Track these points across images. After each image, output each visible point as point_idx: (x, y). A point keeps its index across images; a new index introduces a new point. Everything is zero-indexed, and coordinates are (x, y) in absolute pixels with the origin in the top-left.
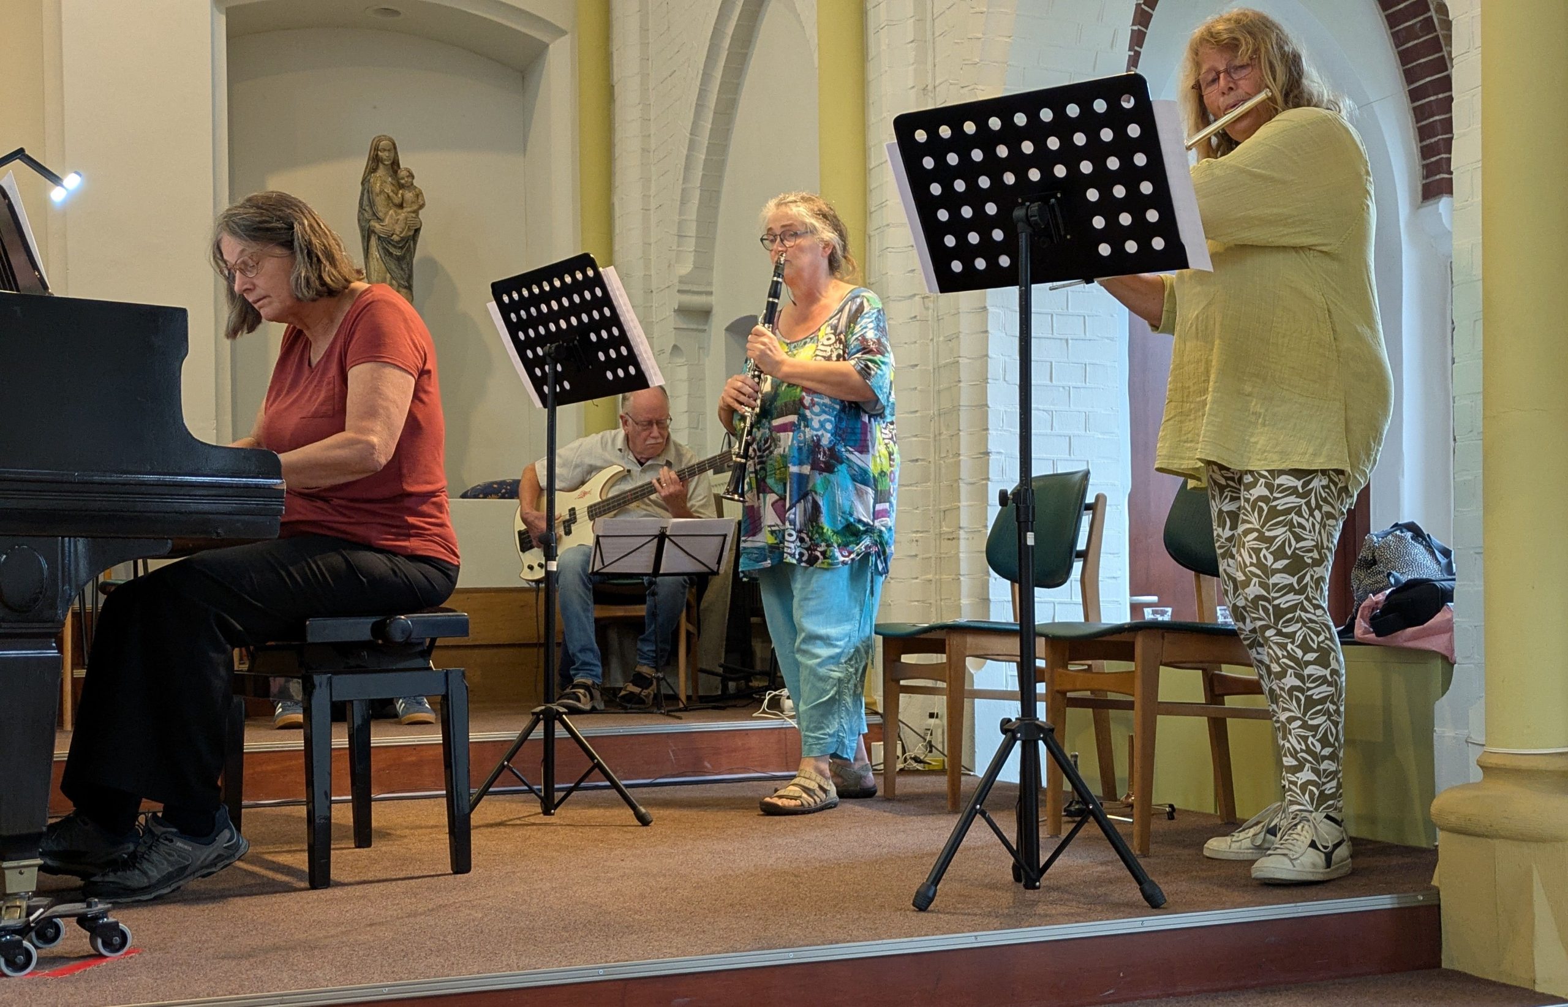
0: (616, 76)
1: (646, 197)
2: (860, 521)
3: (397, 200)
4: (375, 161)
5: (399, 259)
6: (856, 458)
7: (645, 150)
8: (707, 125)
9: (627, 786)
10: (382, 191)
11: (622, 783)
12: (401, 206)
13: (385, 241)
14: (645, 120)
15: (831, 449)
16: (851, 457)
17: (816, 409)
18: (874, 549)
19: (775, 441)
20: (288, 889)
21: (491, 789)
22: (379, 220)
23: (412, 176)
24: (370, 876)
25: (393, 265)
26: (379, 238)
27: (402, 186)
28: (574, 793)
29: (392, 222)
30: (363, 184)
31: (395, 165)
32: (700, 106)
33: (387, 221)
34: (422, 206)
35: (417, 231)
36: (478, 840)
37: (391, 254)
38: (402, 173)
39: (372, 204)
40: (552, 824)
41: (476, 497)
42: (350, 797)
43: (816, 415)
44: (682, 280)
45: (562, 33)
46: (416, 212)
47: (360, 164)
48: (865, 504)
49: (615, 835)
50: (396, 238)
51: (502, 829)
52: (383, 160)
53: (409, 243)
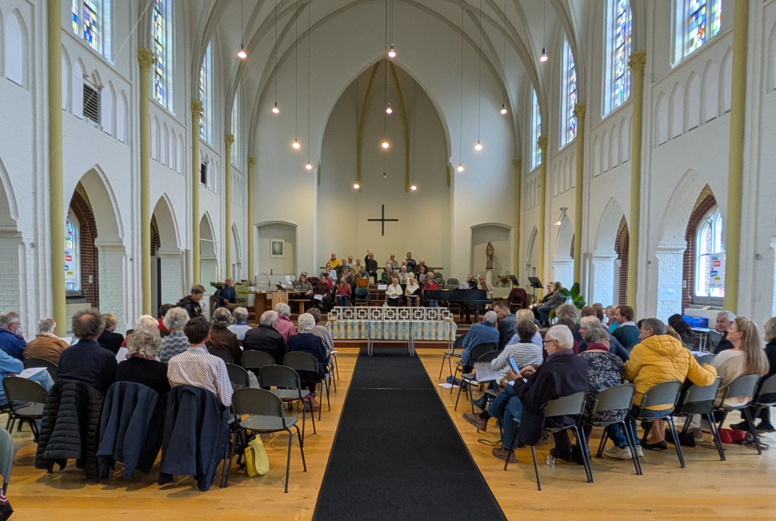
0: (520, 233)
1: (523, 250)
4: (488, 245)
7: (523, 244)
8: (531, 243)
10: (489, 249)
12: (491, 250)
14: (524, 240)
23: (493, 246)
26: (489, 255)
27: (492, 248)
29: (490, 253)
30: (487, 248)
31: (491, 246)
34: (494, 250)
37: (490, 257)
44: (527, 261)
45: (513, 228)
46: (493, 252)
52: (490, 245)
53: (492, 255)
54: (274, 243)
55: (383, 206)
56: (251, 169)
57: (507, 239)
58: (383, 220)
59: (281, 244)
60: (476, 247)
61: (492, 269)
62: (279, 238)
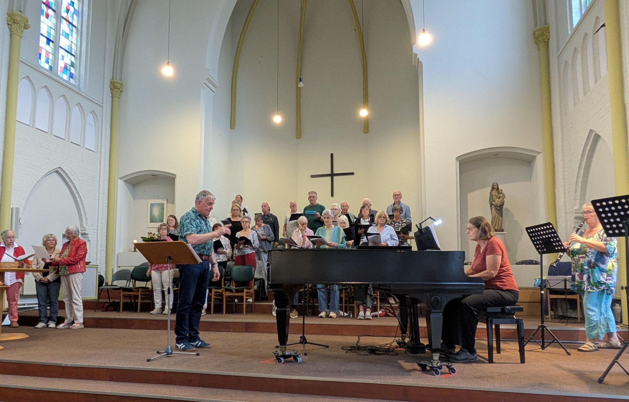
0: (555, 161)
1: (565, 190)
2: (602, 281)
3: (498, 196)
4: (493, 188)
5: (499, 210)
6: (601, 266)
7: (564, 179)
8: (582, 172)
9: (562, 343)
10: (495, 195)
11: (560, 342)
12: (499, 198)
13: (496, 206)
14: (564, 171)
15: (594, 263)
16: (600, 265)
17: (590, 253)
18: (606, 288)
19: (579, 260)
20: (484, 362)
21: (531, 340)
22: (494, 201)
23: (502, 191)
24: (502, 362)
25: (497, 211)
26: (494, 206)
27: (500, 193)
28: (552, 343)
29: (497, 202)
30: (490, 193)
31: (498, 189)
32: (580, 168)
33: (496, 202)
34: (505, 197)
35: (503, 203)
36: (526, 354)
37: (497, 209)
38: (499, 190)
39: (492, 198)
40: (544, 352)
41: (520, 264)
42: (487, 339)
43: (590, 254)
44: (576, 210)
45: (540, 153)
46: (503, 199)
47: (490, 188)
48: (603, 277)
49: (561, 357)
50: (498, 205)
51: (532, 352)
52: (495, 188)
53: (501, 206)
54: (152, 205)
55: (332, 155)
56: (116, 99)
57: (529, 177)
58: (332, 175)
59: (162, 205)
60: (470, 196)
61: (503, 231)
62: (158, 198)
